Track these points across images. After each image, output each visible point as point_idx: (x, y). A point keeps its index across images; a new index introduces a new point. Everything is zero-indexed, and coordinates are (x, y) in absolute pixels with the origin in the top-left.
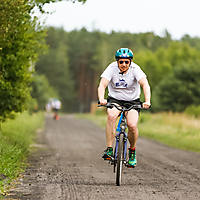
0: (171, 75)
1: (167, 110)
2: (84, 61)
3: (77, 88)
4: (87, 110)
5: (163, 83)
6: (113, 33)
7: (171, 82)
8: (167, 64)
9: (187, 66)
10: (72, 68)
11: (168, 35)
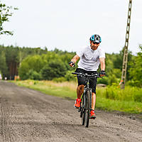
0: (47, 65)
1: (45, 80)
2: (13, 59)
3: (9, 69)
4: (13, 79)
5: (44, 68)
6: (24, 48)
7: (47, 68)
8: (46, 61)
9: (54, 61)
10: (7, 62)
11: (46, 49)
